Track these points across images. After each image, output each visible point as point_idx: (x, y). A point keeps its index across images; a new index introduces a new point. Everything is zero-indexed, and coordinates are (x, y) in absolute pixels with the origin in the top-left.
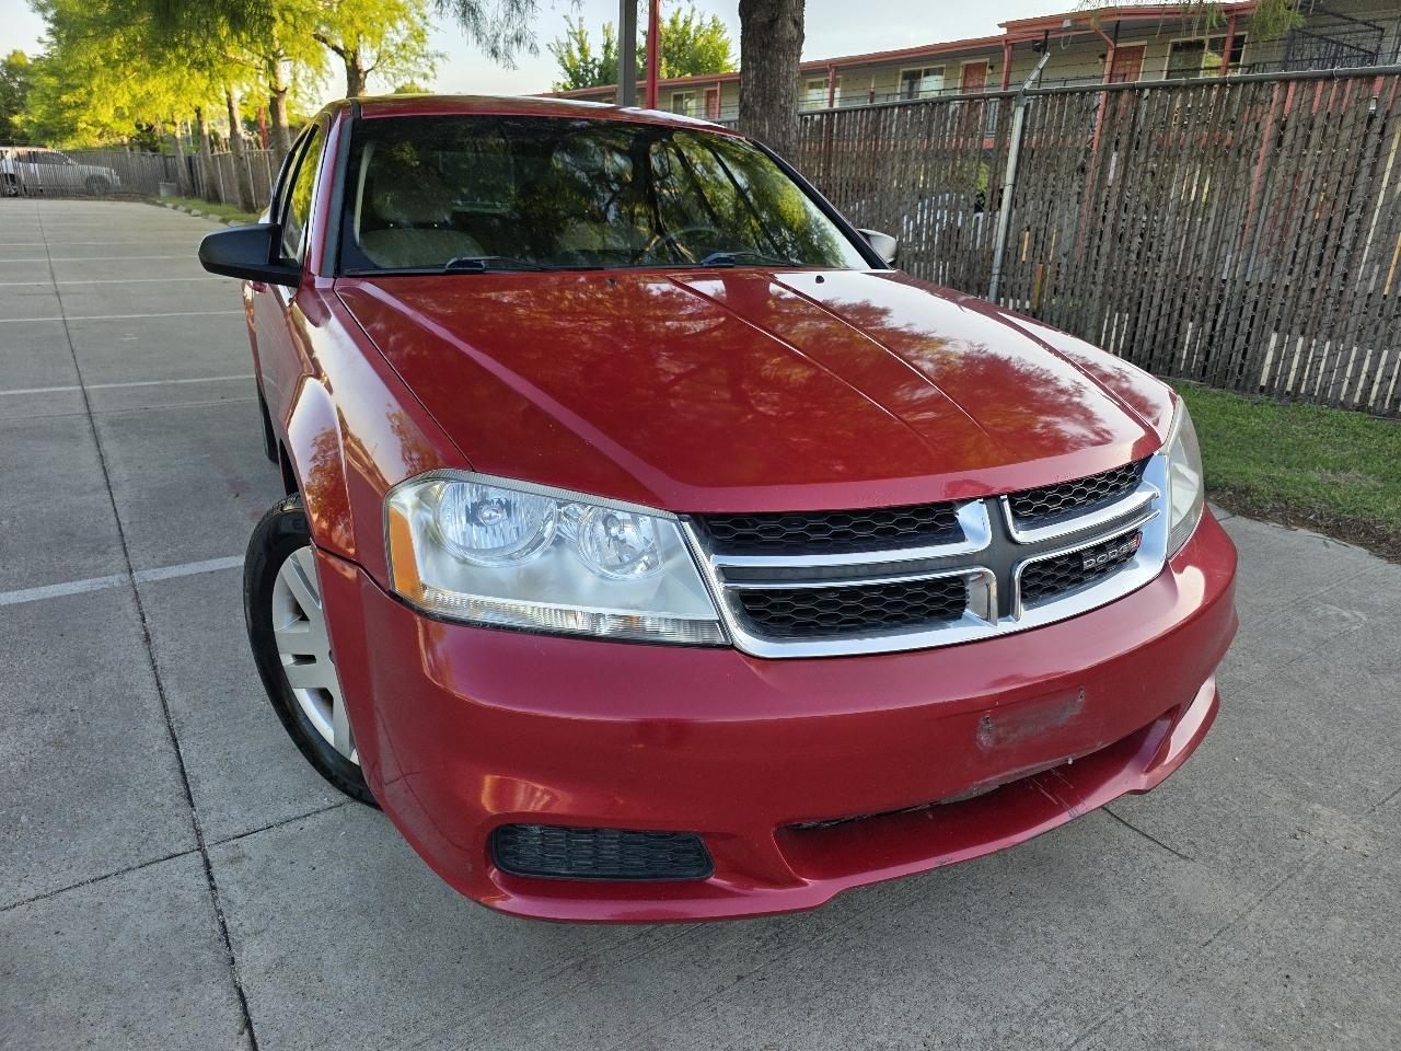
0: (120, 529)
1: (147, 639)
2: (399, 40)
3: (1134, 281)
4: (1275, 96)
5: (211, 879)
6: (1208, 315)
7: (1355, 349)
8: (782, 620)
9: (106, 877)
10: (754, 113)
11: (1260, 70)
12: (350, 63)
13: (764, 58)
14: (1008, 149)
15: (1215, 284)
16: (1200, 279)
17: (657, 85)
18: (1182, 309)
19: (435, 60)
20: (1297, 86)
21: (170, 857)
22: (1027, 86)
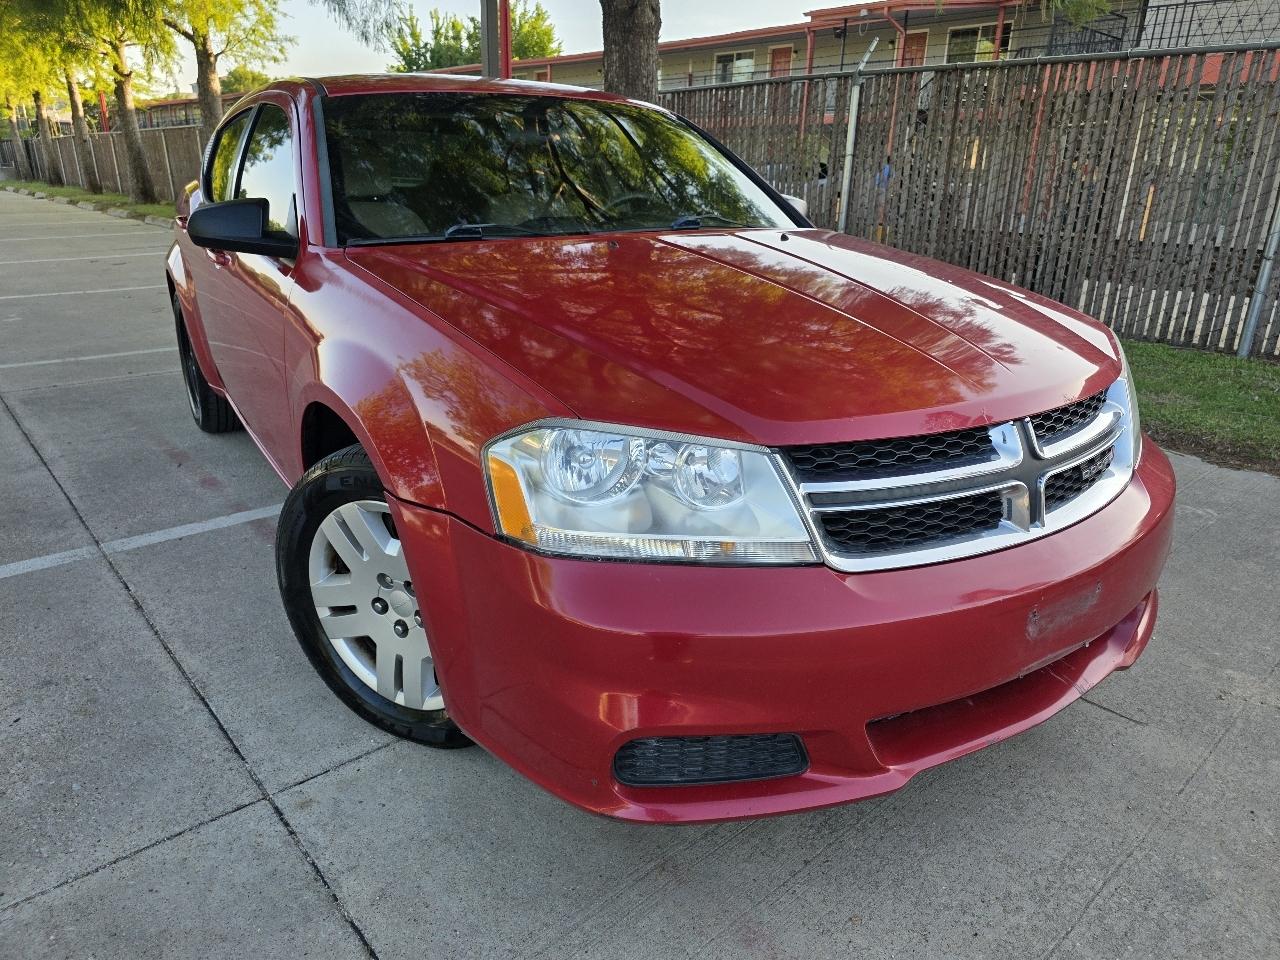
0: (71, 503)
1: (139, 607)
2: (247, 24)
3: (963, 239)
4: (1079, 74)
5: (287, 824)
6: (1029, 265)
7: (1154, 292)
8: (858, 538)
9: (180, 834)
10: (619, 92)
11: (1027, 54)
12: (200, 47)
13: (626, 42)
14: (847, 125)
15: (1034, 238)
16: (1021, 234)
17: (510, 67)
18: (1006, 261)
19: (284, 44)
20: (1097, 66)
21: (238, 809)
22: (861, 67)
